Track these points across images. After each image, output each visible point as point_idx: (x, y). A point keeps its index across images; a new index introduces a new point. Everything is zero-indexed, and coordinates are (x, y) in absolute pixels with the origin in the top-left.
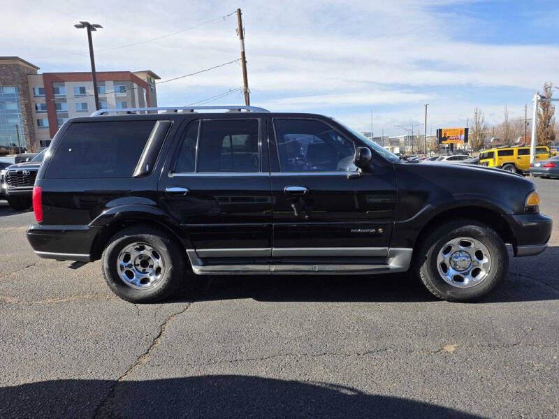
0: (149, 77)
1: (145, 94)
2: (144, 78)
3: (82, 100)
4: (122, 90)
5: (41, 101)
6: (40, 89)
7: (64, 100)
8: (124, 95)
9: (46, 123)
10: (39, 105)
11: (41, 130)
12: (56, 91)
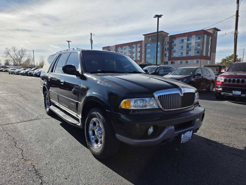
0: (214, 30)
1: (210, 39)
2: (211, 32)
3: (182, 45)
4: (199, 38)
5: (167, 47)
6: (168, 42)
7: (175, 45)
8: (199, 41)
9: (167, 55)
10: (166, 48)
11: (165, 58)
12: (173, 42)
